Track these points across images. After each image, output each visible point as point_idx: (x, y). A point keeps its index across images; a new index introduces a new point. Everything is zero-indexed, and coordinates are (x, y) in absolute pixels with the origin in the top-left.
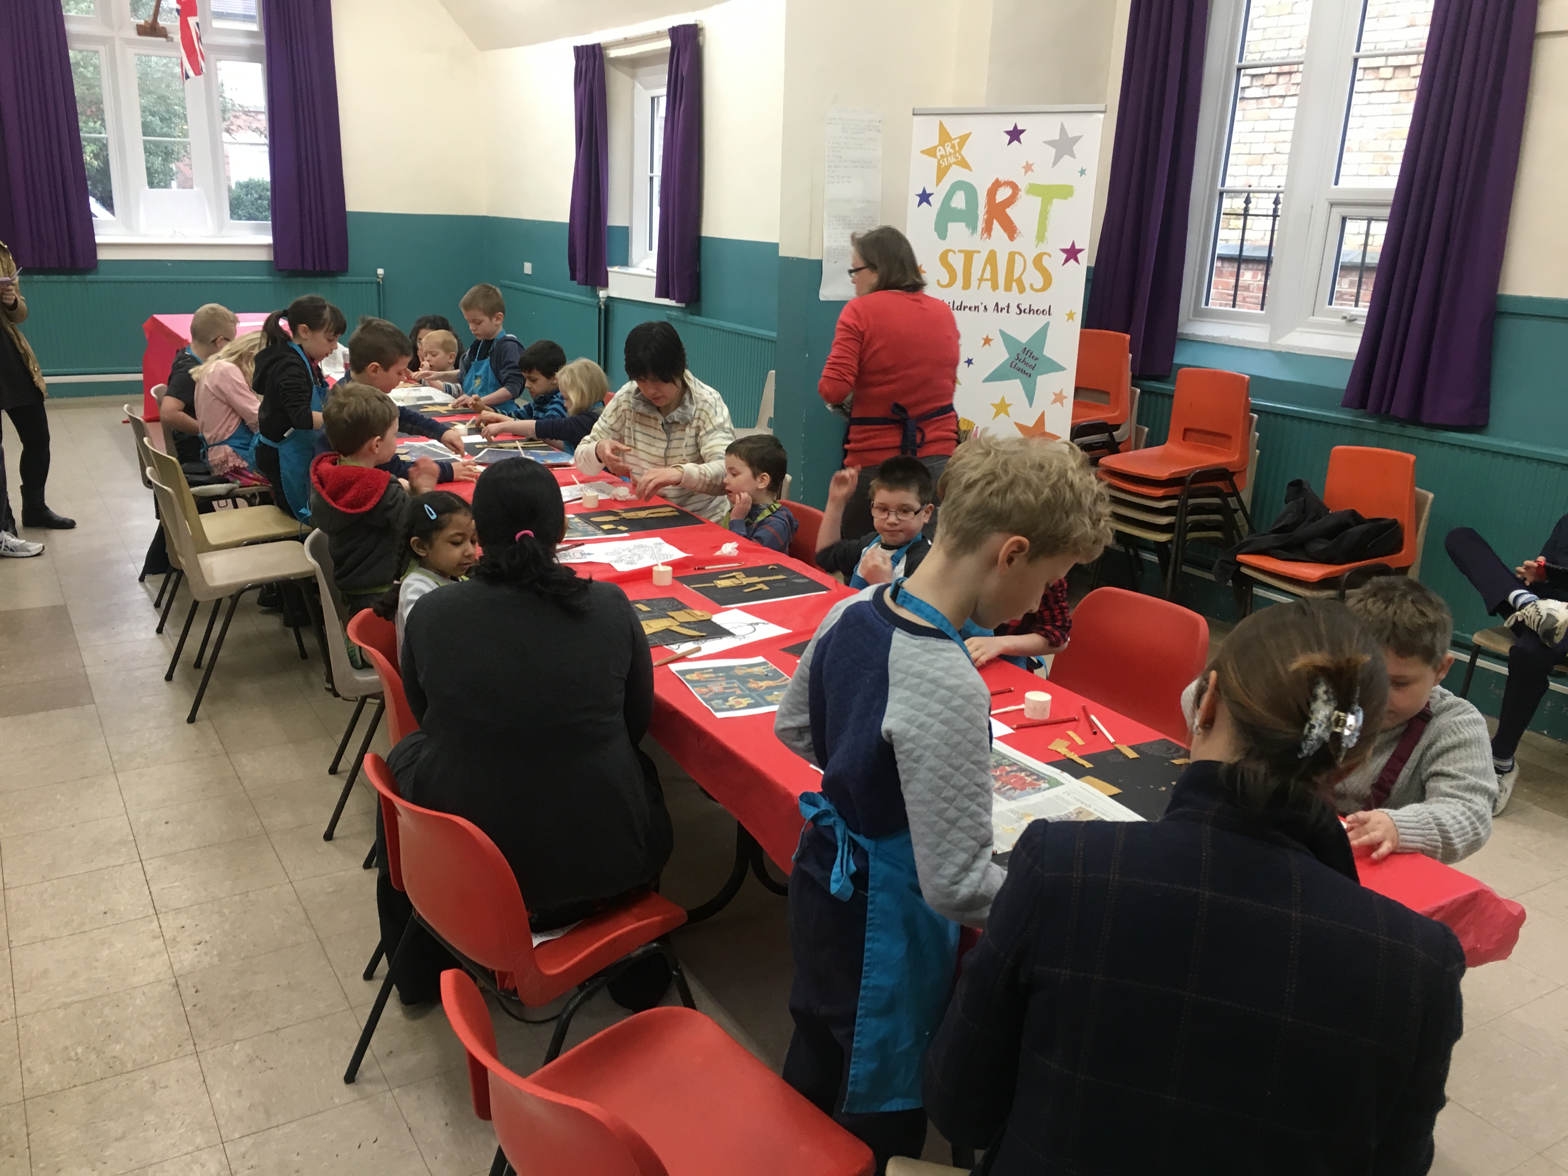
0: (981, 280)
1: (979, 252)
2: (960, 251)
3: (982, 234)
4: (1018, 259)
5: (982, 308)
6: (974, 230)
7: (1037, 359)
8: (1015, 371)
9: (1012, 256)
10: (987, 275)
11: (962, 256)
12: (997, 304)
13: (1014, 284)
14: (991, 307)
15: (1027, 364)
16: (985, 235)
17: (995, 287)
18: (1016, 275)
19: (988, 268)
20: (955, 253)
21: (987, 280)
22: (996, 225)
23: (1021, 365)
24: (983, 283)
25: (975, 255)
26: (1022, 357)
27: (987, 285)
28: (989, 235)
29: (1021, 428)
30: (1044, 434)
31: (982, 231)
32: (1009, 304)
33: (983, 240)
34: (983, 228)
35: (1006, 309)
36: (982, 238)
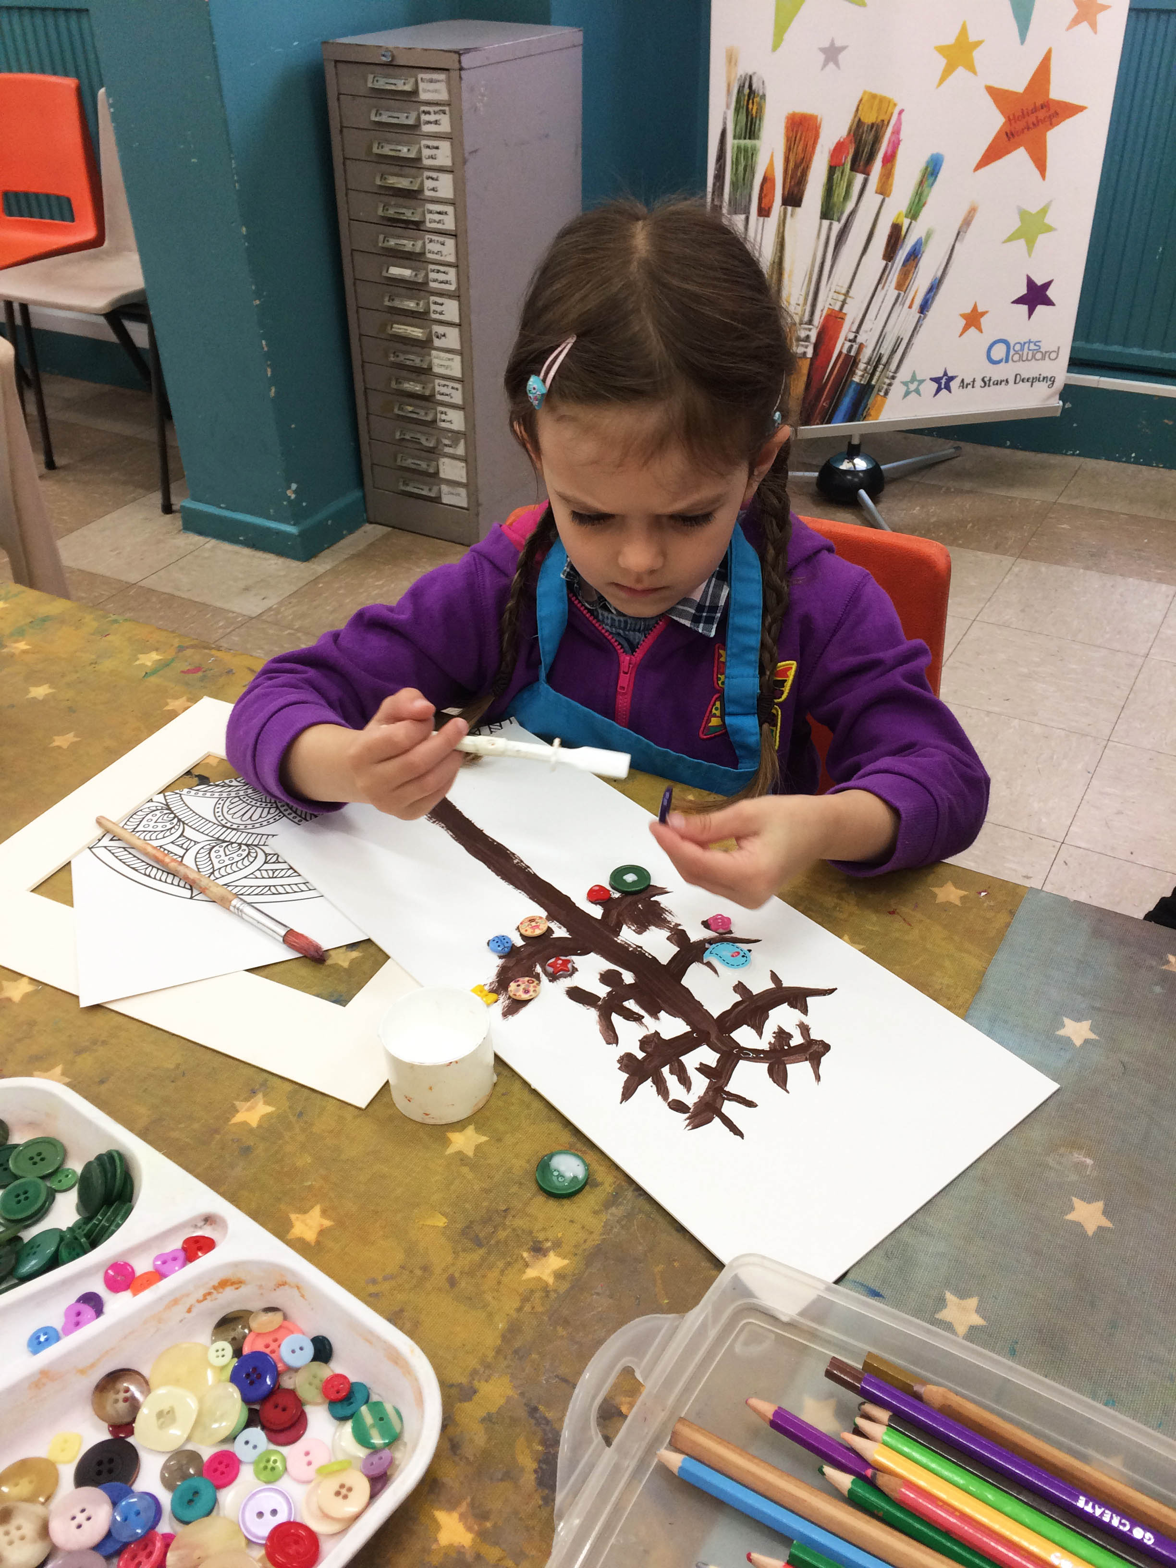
29: (998, 96)
30: (1047, 105)
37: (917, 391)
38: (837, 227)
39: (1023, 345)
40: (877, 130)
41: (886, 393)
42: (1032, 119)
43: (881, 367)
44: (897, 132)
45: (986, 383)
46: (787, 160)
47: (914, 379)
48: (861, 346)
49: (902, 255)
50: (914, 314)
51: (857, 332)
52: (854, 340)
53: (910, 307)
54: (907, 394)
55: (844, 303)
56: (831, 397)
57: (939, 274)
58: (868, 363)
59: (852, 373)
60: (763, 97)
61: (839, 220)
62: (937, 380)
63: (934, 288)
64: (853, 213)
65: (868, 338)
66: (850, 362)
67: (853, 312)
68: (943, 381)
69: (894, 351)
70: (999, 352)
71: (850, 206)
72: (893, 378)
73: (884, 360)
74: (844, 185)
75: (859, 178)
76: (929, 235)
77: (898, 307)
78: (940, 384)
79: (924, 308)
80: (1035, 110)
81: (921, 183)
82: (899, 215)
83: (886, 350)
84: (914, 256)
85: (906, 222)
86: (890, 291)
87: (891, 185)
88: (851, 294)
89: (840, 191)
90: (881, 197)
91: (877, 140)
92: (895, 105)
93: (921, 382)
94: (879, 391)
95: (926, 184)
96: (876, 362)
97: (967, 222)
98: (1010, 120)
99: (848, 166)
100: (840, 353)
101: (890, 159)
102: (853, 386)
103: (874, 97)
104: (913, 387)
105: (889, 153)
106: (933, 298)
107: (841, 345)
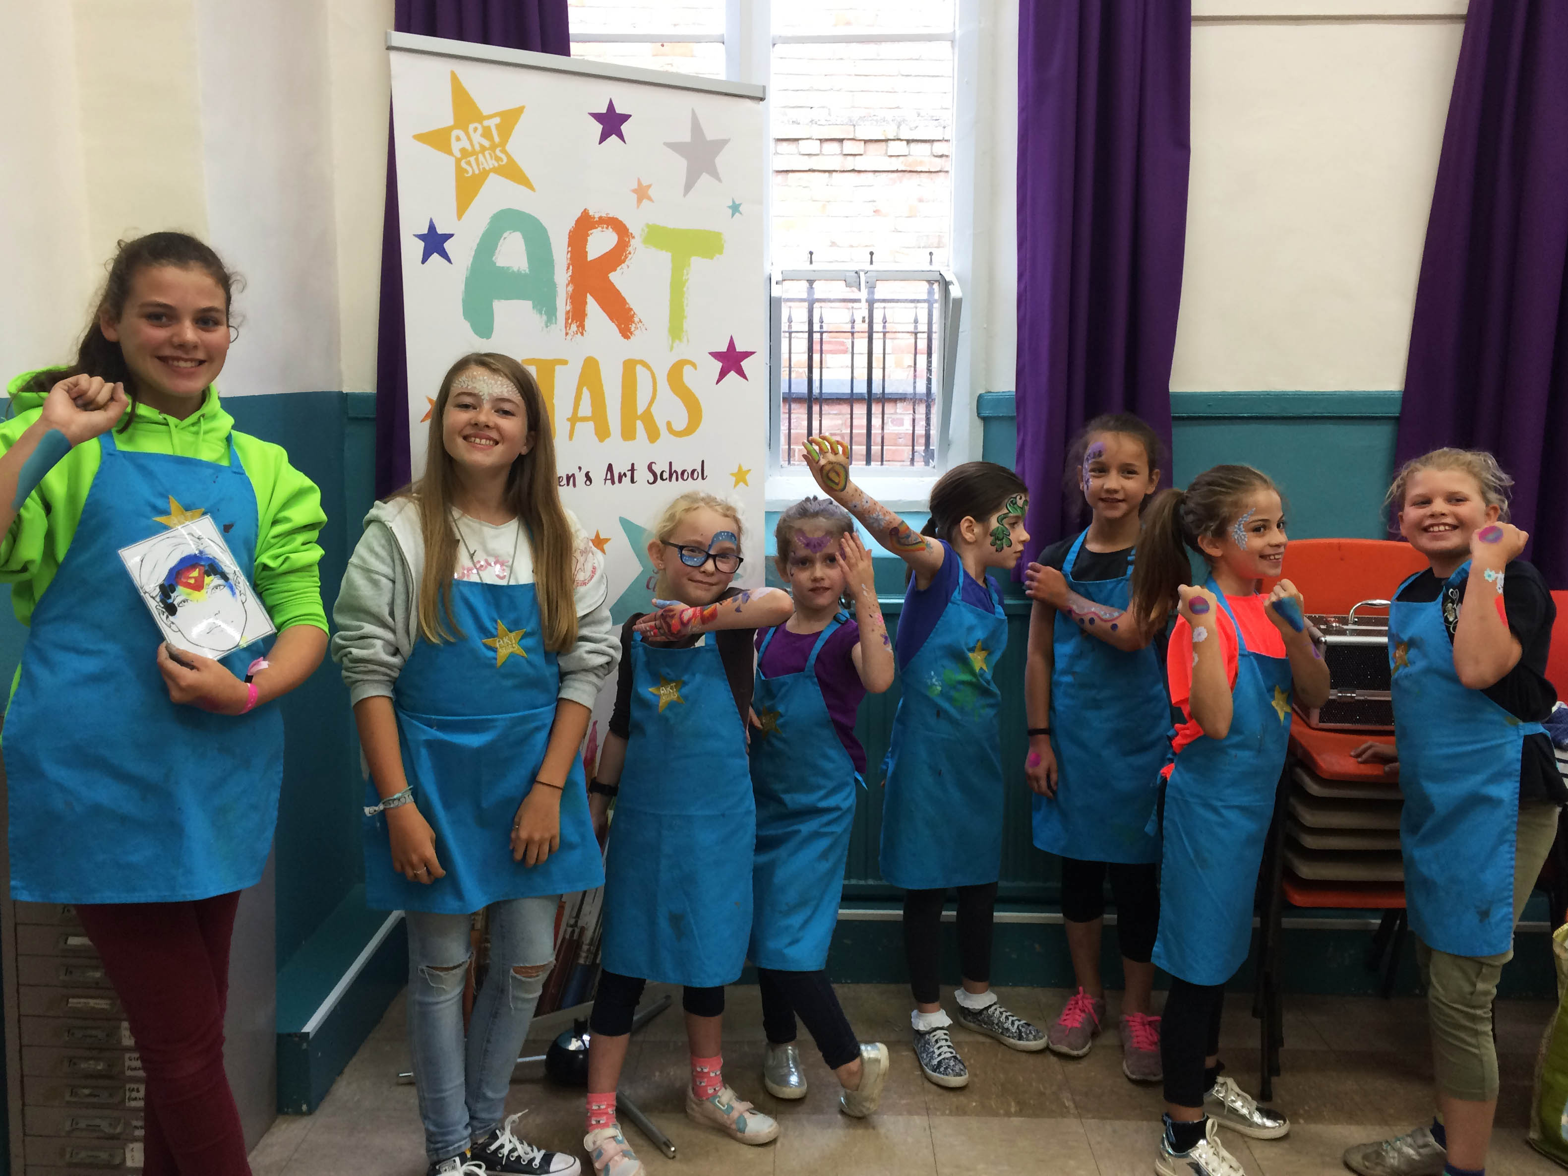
0: (574, 419)
1: (564, 362)
3: (567, 325)
4: (642, 375)
5: (580, 478)
6: (551, 314)
9: (630, 366)
10: (586, 409)
12: (610, 468)
13: (639, 426)
14: (598, 475)
16: (574, 327)
17: (602, 433)
18: (641, 406)
19: (586, 394)
21: (584, 419)
22: (592, 305)
24: (579, 425)
25: (558, 368)
27: (586, 429)
28: (582, 326)
31: (567, 319)
32: (633, 465)
33: (569, 337)
34: (568, 313)
35: (629, 474)
36: (567, 334)
48: (583, 930)
51: (578, 916)
52: (575, 924)
58: (591, 945)
59: (577, 956)
65: (587, 922)
66: (574, 946)
102: (579, 968)
105: (589, 757)
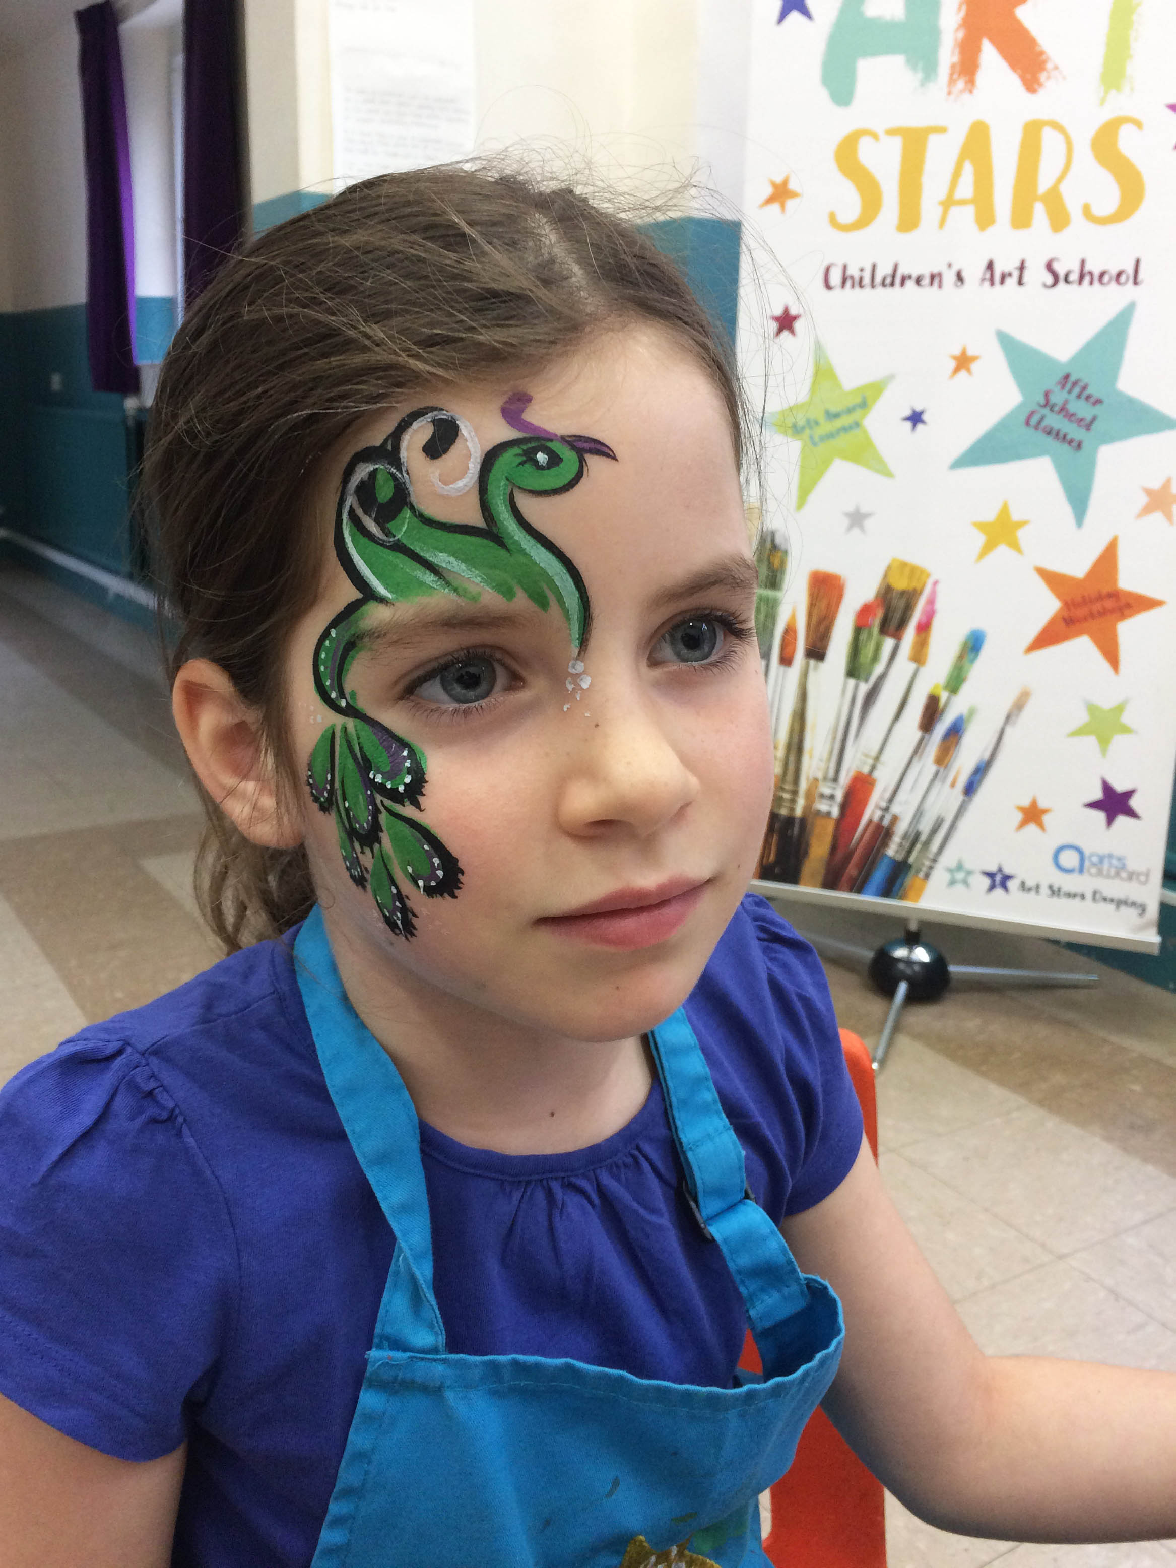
0: (948, 203)
1: (942, 130)
2: (891, 132)
3: (952, 81)
4: (1051, 141)
5: (949, 278)
6: (929, 69)
7: (1098, 402)
8: (1040, 437)
9: (1033, 133)
10: (966, 189)
11: (895, 145)
12: (990, 266)
13: (1039, 210)
14: (974, 271)
15: (1070, 416)
16: (960, 84)
17: (985, 219)
18: (1044, 183)
19: (968, 169)
20: (875, 136)
21: (963, 202)
22: (989, 54)
23: (1054, 421)
24: (954, 211)
25: (934, 140)
26: (1058, 398)
27: (965, 215)
28: (971, 82)
29: (1053, 580)
30: (1115, 595)
31: (951, 75)
32: (1023, 263)
33: (952, 97)
34: (953, 66)
35: (1016, 274)
36: (949, 93)
37: (965, 882)
38: (864, 688)
39: (1102, 859)
40: (909, 598)
41: (927, 876)
42: (1097, 607)
43: (918, 846)
44: (931, 601)
45: (1055, 892)
46: (810, 615)
47: (960, 867)
48: (895, 819)
49: (941, 728)
50: (957, 795)
51: (891, 800)
52: (887, 809)
53: (953, 785)
54: (952, 882)
55: (873, 768)
56: (861, 866)
57: (987, 756)
58: (905, 837)
59: (885, 843)
60: (786, 552)
61: (866, 680)
62: (991, 875)
63: (981, 771)
64: (882, 677)
65: (905, 809)
66: (882, 833)
67: (884, 779)
68: (998, 878)
69: (934, 831)
70: (1069, 859)
71: (879, 669)
72: (935, 860)
73: (923, 838)
74: (871, 647)
75: (889, 643)
76: (972, 712)
77: (937, 785)
78: (994, 881)
79: (970, 789)
80: (1100, 597)
81: (961, 657)
82: (936, 687)
83: (925, 827)
84: (955, 732)
85: (944, 696)
86: (927, 764)
87: (926, 655)
88: (884, 758)
89: (867, 652)
90: (913, 666)
91: (908, 609)
92: (929, 575)
93: (969, 873)
94: (918, 871)
95: (966, 660)
96: (913, 839)
97: (1019, 706)
98: (1068, 605)
99: (876, 630)
100: (870, 821)
101: (924, 628)
102: (886, 861)
103: (904, 565)
104: (960, 876)
105: (924, 620)
106: (980, 782)
107: (871, 812)
